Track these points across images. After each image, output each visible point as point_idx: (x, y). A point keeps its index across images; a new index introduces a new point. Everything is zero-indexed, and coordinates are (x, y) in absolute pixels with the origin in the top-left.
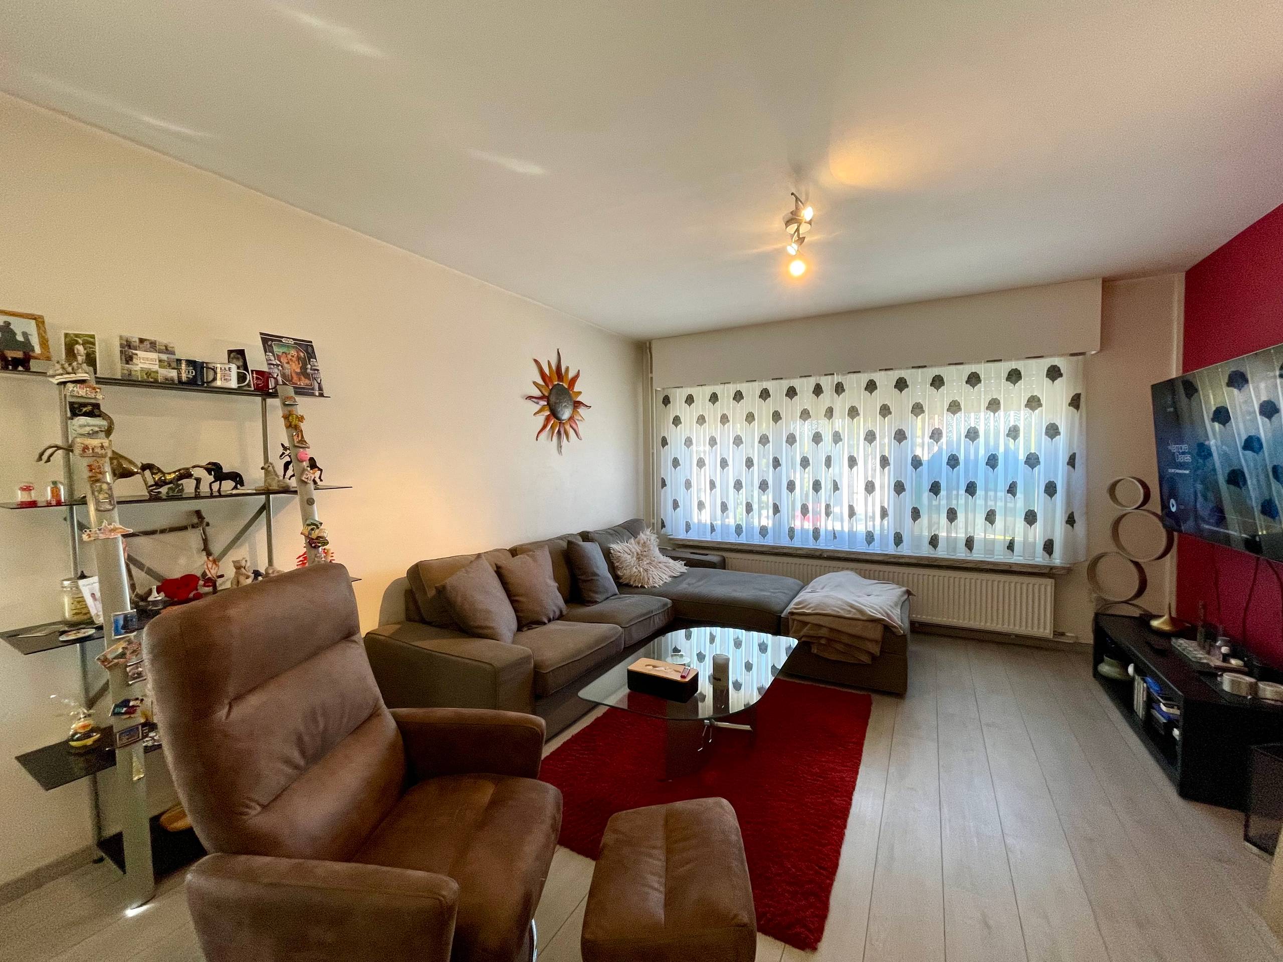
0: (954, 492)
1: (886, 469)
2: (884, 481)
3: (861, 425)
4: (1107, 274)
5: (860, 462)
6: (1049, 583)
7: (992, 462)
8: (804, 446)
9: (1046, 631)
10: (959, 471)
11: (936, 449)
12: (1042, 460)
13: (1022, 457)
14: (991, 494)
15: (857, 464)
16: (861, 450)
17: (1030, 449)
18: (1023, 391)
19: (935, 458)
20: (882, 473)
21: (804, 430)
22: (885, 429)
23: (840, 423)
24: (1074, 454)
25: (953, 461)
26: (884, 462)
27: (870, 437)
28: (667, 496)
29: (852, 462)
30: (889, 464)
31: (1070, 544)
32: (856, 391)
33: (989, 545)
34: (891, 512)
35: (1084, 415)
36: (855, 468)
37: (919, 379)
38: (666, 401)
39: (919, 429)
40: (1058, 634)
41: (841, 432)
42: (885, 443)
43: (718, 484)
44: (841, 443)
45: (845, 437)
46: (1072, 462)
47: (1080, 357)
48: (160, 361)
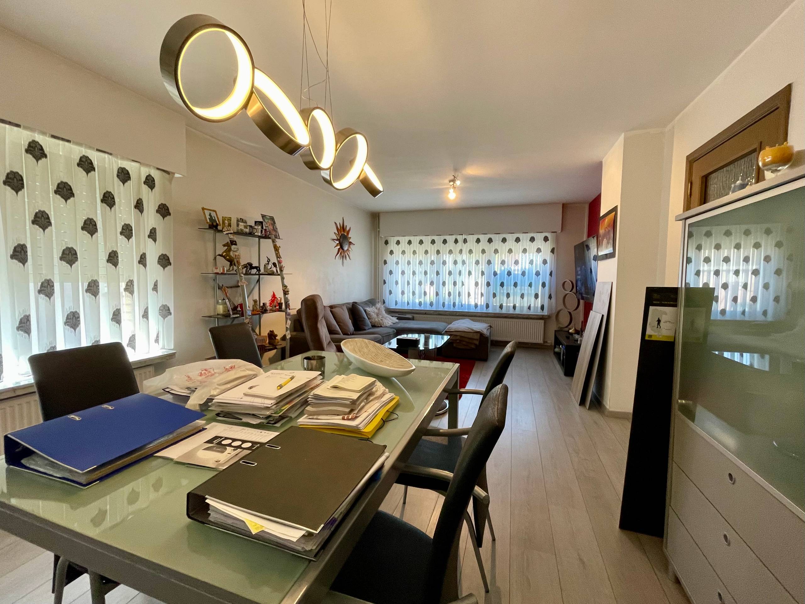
0: (509, 287)
1: (483, 276)
2: (482, 281)
3: (474, 257)
4: (565, 202)
5: (473, 273)
6: (542, 322)
7: (523, 274)
8: (450, 265)
9: (540, 341)
10: (511, 277)
11: (503, 268)
12: (541, 273)
13: (534, 272)
14: (523, 288)
15: (472, 274)
16: (473, 268)
17: (537, 269)
18: (535, 245)
19: (502, 272)
20: (482, 278)
21: (449, 259)
22: (483, 259)
23: (465, 256)
24: (552, 271)
25: (509, 273)
26: (483, 273)
27: (477, 263)
28: (386, 288)
29: (470, 273)
30: (484, 274)
31: (550, 306)
32: (472, 242)
33: (522, 308)
34: (485, 295)
35: (556, 255)
36: (471, 276)
37: (497, 238)
38: (386, 243)
39: (497, 260)
40: (545, 342)
41: (465, 260)
42: (483, 266)
43: (411, 282)
44: (465, 265)
45: (467, 262)
46: (551, 274)
47: (555, 233)
48: (244, 226)
